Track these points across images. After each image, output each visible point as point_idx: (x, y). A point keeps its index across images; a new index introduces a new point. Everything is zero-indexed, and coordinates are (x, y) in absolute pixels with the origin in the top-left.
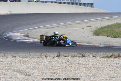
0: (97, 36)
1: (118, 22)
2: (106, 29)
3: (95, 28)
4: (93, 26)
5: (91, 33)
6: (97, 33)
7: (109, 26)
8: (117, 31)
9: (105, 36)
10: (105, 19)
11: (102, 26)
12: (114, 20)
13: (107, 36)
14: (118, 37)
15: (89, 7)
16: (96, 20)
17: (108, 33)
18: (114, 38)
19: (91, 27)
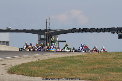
0: (11, 75)
1: (33, 60)
2: (21, 68)
3: (10, 66)
4: (7, 64)
5: (6, 71)
6: (12, 71)
7: (24, 65)
8: (32, 70)
9: (19, 74)
10: (20, 58)
11: (17, 65)
12: (29, 59)
13: (22, 75)
14: (32, 76)
15: (5, 45)
16: (11, 59)
17: (22, 71)
18: (29, 77)
19: (5, 65)
